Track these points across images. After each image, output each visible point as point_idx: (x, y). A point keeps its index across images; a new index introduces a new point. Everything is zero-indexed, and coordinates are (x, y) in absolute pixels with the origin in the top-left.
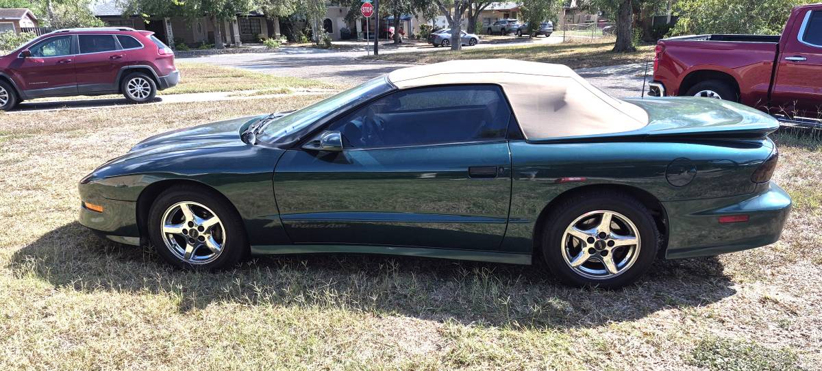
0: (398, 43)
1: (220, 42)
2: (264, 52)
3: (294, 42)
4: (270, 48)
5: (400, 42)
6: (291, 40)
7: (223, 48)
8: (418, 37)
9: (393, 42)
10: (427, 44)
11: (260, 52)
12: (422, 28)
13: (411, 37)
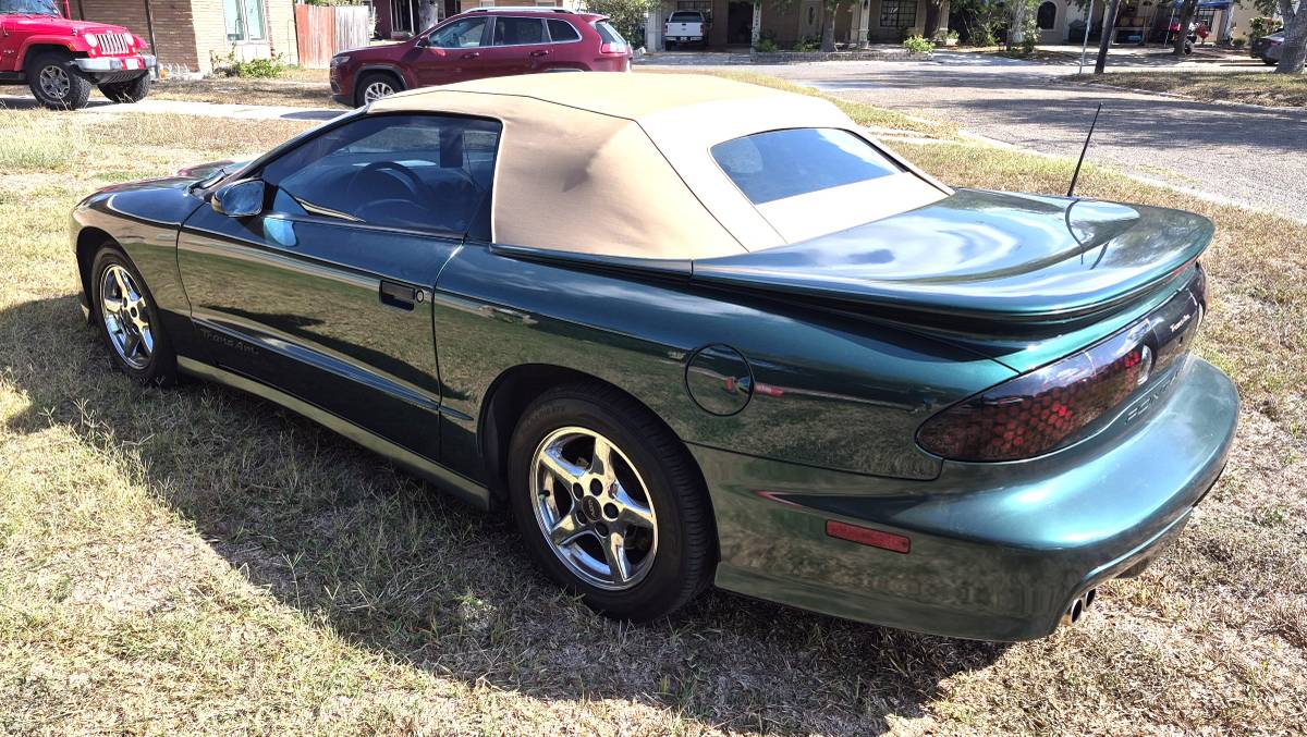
0: (1182, 53)
1: (831, 40)
2: (901, 60)
3: (970, 44)
4: (912, 54)
5: (1188, 51)
6: (964, 40)
7: (833, 50)
8: (1239, 43)
9: (1171, 50)
10: (1249, 58)
11: (894, 60)
12: (1256, 25)
13: (1224, 43)
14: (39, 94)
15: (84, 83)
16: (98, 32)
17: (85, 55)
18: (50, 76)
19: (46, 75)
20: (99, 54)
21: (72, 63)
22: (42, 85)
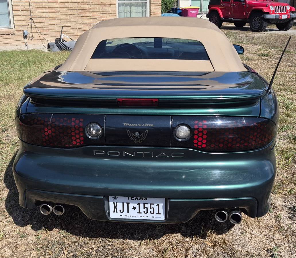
14: (251, 26)
15: (265, 23)
16: (276, 5)
17: (268, 13)
18: (256, 20)
19: (255, 20)
20: (273, 13)
21: (263, 16)
22: (253, 23)
